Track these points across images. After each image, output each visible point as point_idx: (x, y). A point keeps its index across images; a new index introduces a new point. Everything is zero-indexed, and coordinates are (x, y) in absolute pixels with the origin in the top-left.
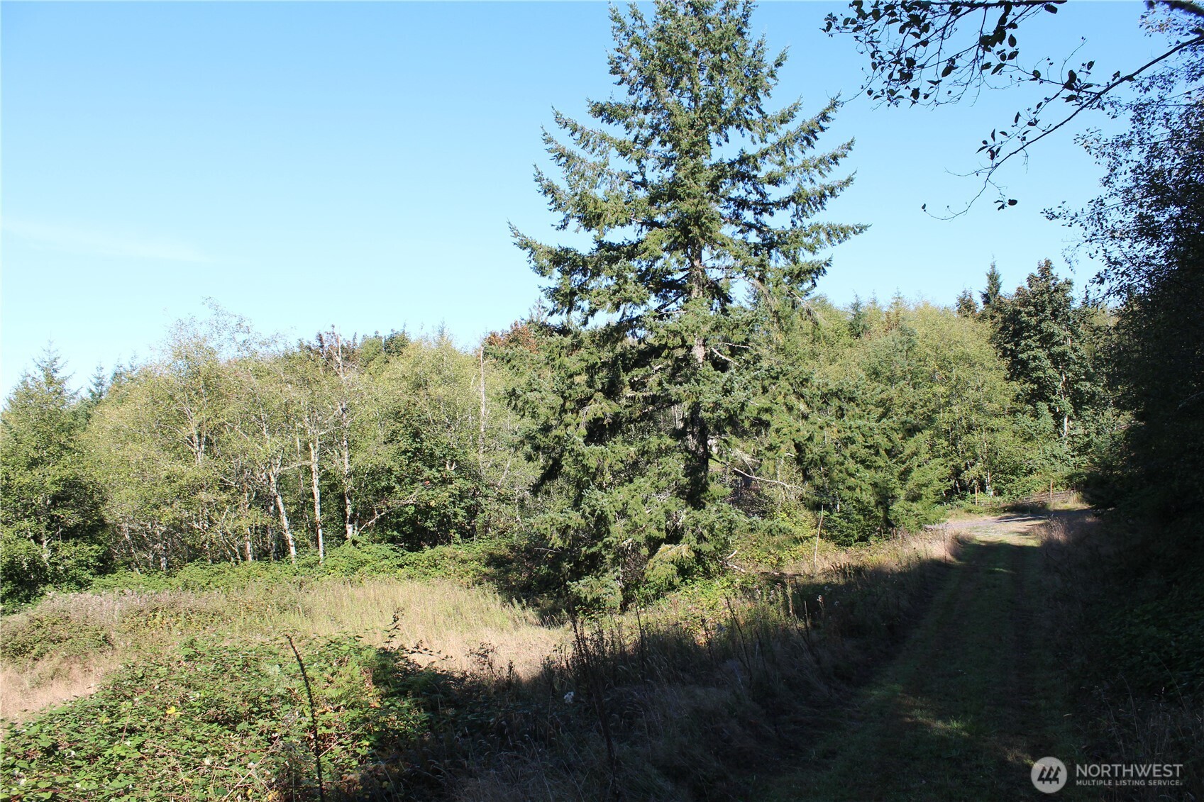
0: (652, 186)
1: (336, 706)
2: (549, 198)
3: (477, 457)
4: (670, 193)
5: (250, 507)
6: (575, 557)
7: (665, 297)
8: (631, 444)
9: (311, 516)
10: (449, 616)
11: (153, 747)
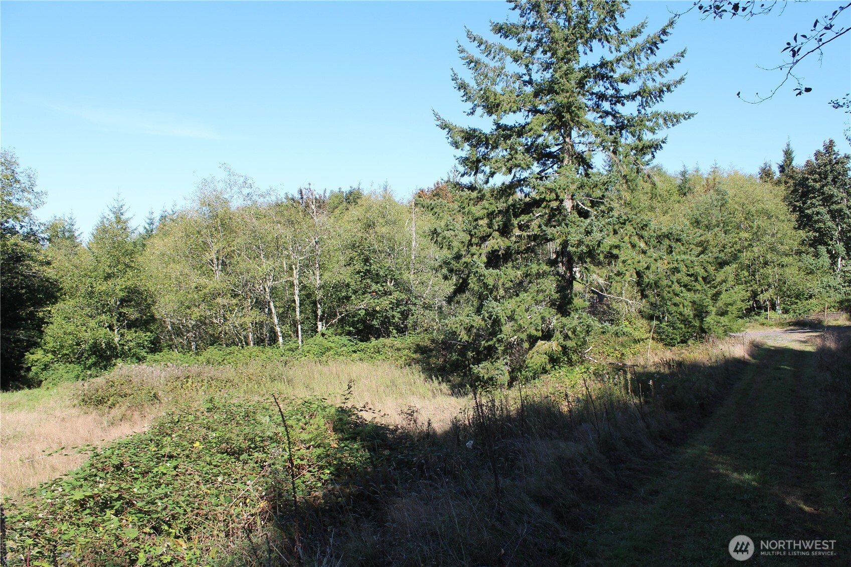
0: (536, 84)
1: (308, 445)
2: (462, 92)
3: (409, 277)
4: (550, 88)
5: (252, 309)
6: (476, 348)
7: (544, 164)
8: (518, 269)
9: (294, 315)
10: (388, 387)
11: (184, 468)
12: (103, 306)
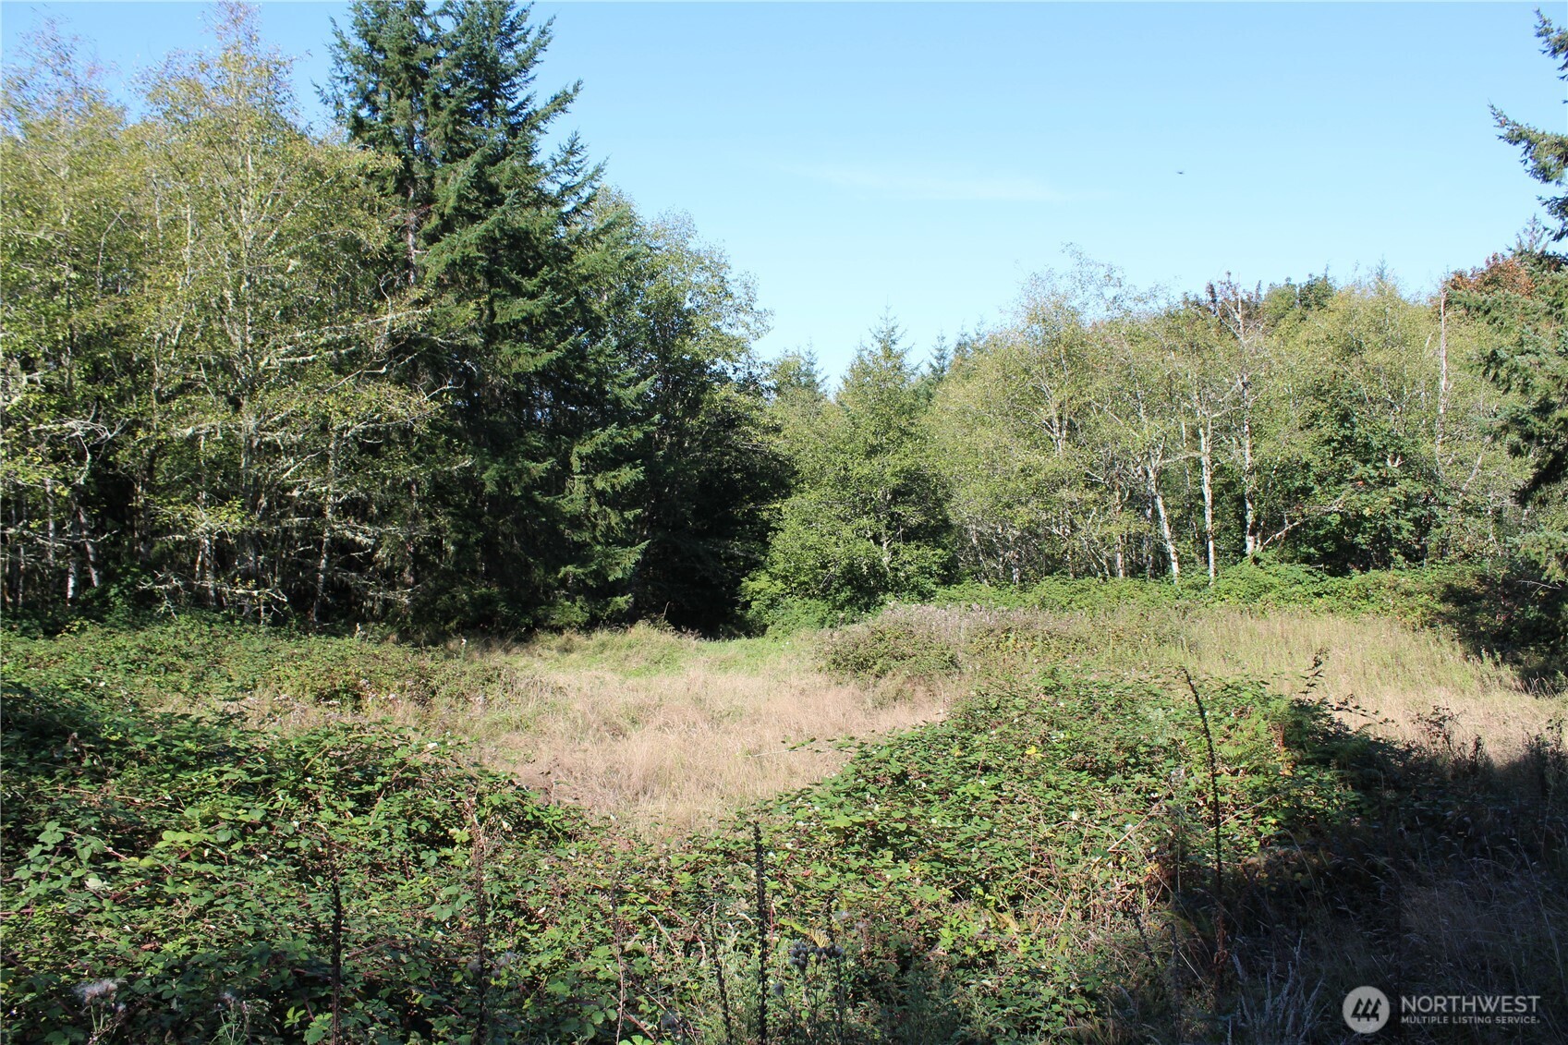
1: (1234, 768)
3: (1433, 449)
5: (1122, 509)
9: (1200, 523)
10: (1386, 666)
11: (1012, 791)
12: (864, 501)
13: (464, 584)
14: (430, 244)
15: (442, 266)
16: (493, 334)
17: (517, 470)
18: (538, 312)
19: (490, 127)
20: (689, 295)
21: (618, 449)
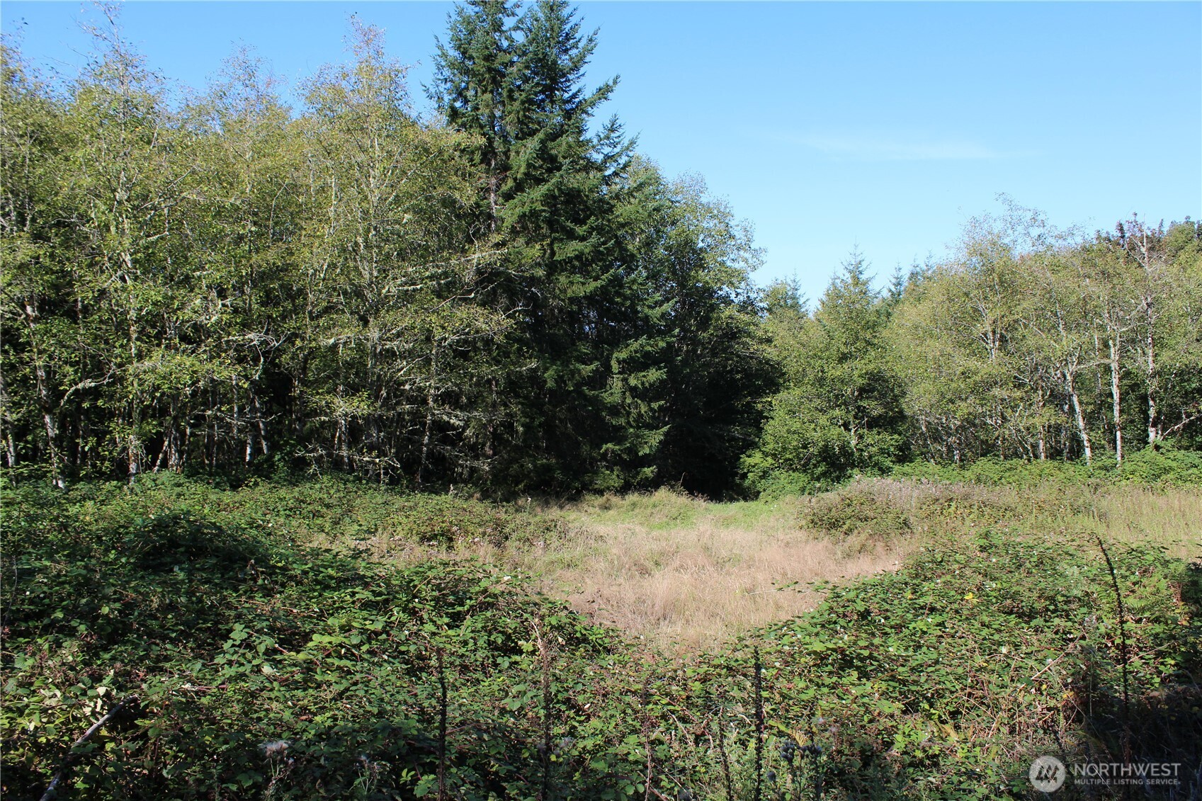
1: (1138, 617)
5: (1044, 405)
9: (1109, 416)
11: (953, 628)
12: (837, 397)
13: (530, 456)
14: (507, 201)
15: (515, 218)
16: (553, 267)
17: (571, 370)
18: (587, 251)
19: (552, 112)
20: (701, 237)
21: (647, 355)
